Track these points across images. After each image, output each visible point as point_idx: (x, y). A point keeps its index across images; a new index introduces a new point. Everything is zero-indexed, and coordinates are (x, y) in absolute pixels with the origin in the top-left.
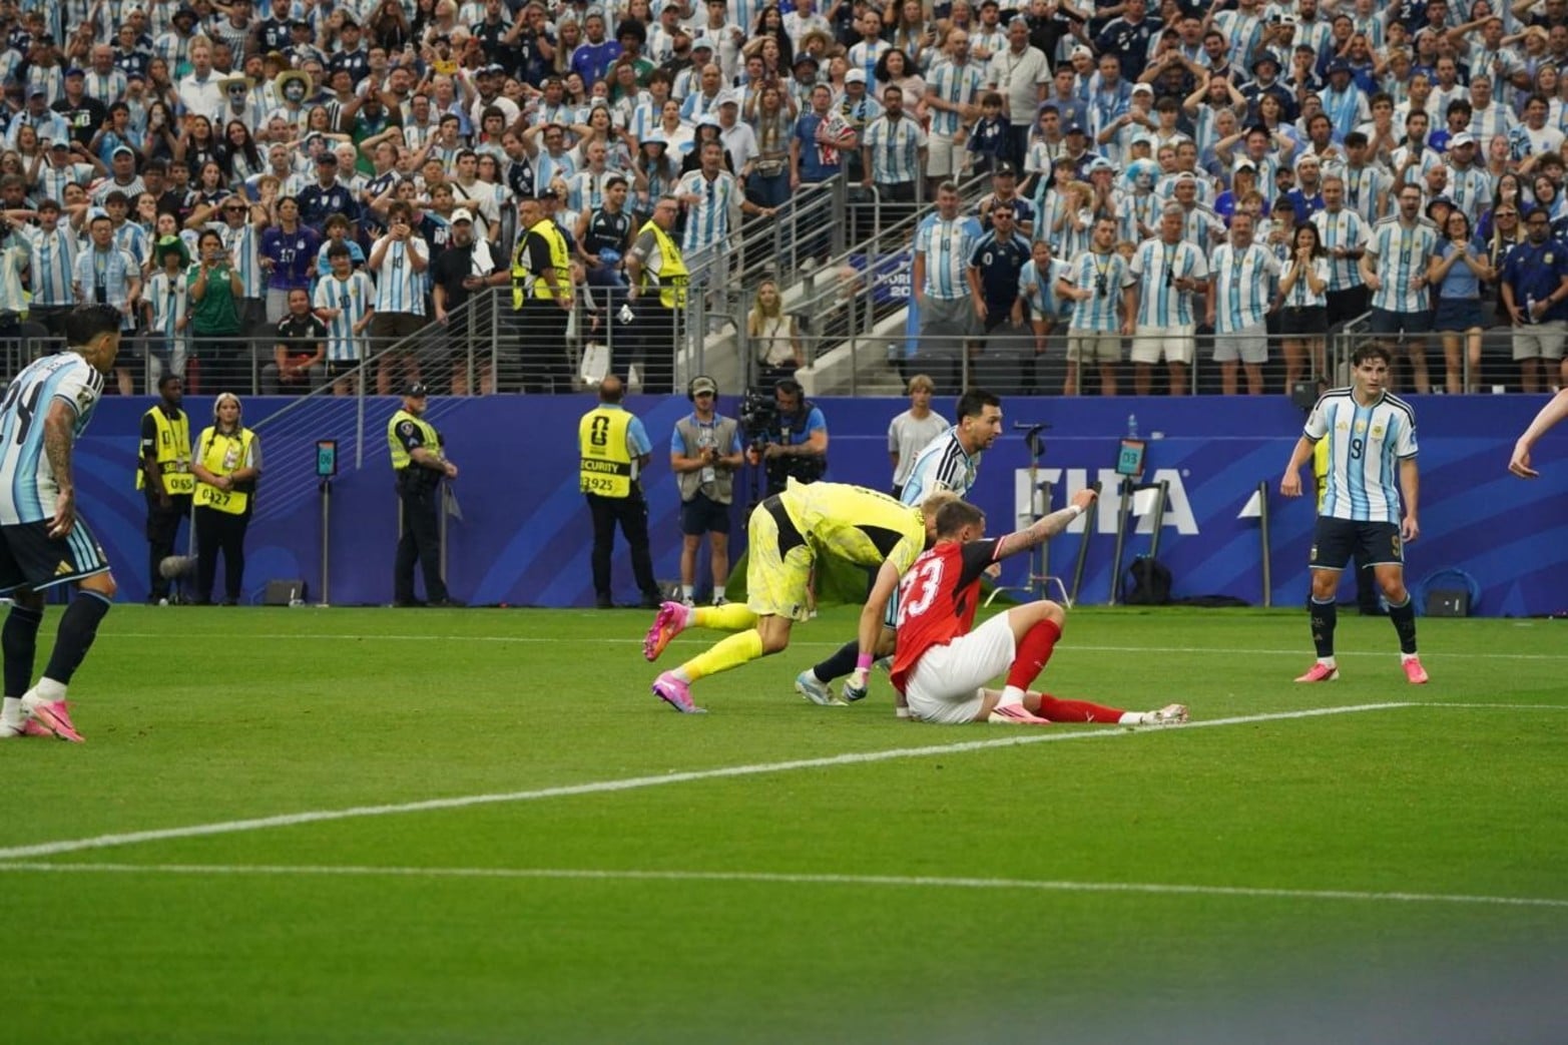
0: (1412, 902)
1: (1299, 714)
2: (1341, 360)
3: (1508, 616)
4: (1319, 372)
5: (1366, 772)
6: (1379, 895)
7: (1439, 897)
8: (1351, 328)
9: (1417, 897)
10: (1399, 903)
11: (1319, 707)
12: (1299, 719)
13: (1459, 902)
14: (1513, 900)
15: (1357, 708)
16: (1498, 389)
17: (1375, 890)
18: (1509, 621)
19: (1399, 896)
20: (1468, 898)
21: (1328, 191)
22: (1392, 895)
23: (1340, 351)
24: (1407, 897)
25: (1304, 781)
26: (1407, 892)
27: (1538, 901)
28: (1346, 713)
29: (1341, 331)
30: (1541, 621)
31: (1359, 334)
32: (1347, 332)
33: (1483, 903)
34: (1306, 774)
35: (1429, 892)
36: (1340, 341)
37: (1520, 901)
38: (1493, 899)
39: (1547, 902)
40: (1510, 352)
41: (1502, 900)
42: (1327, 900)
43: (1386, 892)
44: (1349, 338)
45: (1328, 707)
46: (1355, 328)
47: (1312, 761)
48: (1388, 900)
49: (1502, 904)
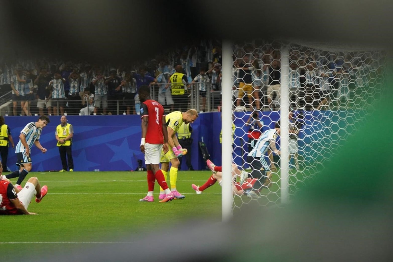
0: (14, 244)
3: (39, 171)
6: (6, 243)
9: (16, 243)
10: (11, 244)
14: (40, 242)
16: (36, 115)
18: (39, 172)
19: (11, 243)
20: (29, 242)
22: (10, 243)
24: (13, 243)
27: (46, 242)
30: (47, 172)
33: (32, 243)
35: (19, 241)
37: (42, 243)
38: (35, 242)
39: (48, 242)
43: (8, 242)
48: (8, 244)
49: (37, 244)
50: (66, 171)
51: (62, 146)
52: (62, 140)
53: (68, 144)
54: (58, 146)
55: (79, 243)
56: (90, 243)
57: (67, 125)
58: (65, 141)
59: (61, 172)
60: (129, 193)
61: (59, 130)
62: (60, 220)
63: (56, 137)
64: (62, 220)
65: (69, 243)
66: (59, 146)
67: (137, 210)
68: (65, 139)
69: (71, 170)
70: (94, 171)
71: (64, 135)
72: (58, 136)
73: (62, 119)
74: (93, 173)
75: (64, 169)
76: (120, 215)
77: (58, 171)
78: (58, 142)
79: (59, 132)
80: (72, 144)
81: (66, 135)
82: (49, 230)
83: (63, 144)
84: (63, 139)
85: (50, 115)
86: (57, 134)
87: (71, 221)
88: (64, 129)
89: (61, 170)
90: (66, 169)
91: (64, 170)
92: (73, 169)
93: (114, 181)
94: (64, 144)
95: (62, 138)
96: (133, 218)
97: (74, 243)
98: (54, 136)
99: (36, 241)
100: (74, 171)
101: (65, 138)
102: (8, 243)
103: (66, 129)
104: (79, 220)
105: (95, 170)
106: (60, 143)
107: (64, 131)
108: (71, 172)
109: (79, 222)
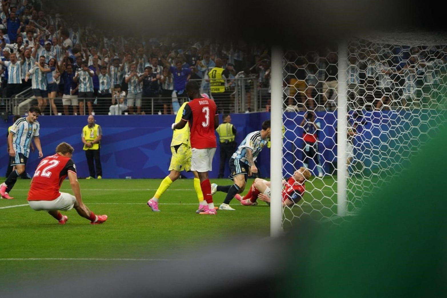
0: (35, 260)
1: (3, 208)
2: (15, 106)
4: (8, 109)
5: (23, 224)
6: (26, 259)
7: (43, 259)
8: (18, 96)
9: (37, 259)
10: (32, 261)
11: (9, 205)
12: (3, 209)
13: (49, 260)
14: (64, 259)
15: (20, 206)
16: (60, 114)
17: (25, 258)
19: (32, 259)
20: (51, 259)
21: (12, 57)
22: (30, 259)
23: (14, 103)
25: (5, 227)
26: (34, 258)
27: (71, 259)
28: (17, 207)
29: (14, 97)
31: (20, 98)
32: (16, 98)
33: (56, 260)
34: (5, 225)
35: (40, 258)
36: (14, 100)
37: (66, 259)
38: (58, 259)
39: (74, 259)
40: (62, 103)
41: (61, 259)
42: (11, 261)
44: (17, 99)
45: (12, 205)
46: (19, 96)
47: (7, 221)
50: (93, 178)
51: (89, 150)
52: (89, 143)
53: (96, 147)
54: (84, 150)
55: (108, 260)
56: (120, 259)
57: (94, 126)
58: (92, 144)
59: (88, 179)
60: (165, 204)
61: (86, 131)
62: (87, 234)
63: (83, 139)
64: (90, 234)
65: (97, 259)
66: (86, 149)
67: (174, 223)
68: (93, 142)
69: (99, 177)
70: (125, 178)
71: (91, 138)
72: (84, 138)
73: (90, 119)
74: (124, 180)
75: (91, 176)
76: (155, 228)
77: (85, 178)
78: (85, 145)
79: (86, 134)
80: (100, 148)
81: (94, 138)
82: (75, 245)
83: (90, 147)
84: (91, 141)
85: (76, 114)
86: (84, 136)
87: (99, 235)
88: (91, 131)
89: (88, 177)
90: (94, 176)
91: (92, 178)
92: (101, 176)
93: (148, 189)
94: (92, 147)
95: (89, 141)
96: (169, 232)
97: (103, 259)
98: (80, 138)
99: (60, 258)
100: (102, 178)
101: (93, 140)
102: (28, 259)
103: (94, 131)
104: (109, 234)
105: (127, 177)
106: (87, 146)
107: (91, 132)
108: (99, 179)
109: (108, 235)
